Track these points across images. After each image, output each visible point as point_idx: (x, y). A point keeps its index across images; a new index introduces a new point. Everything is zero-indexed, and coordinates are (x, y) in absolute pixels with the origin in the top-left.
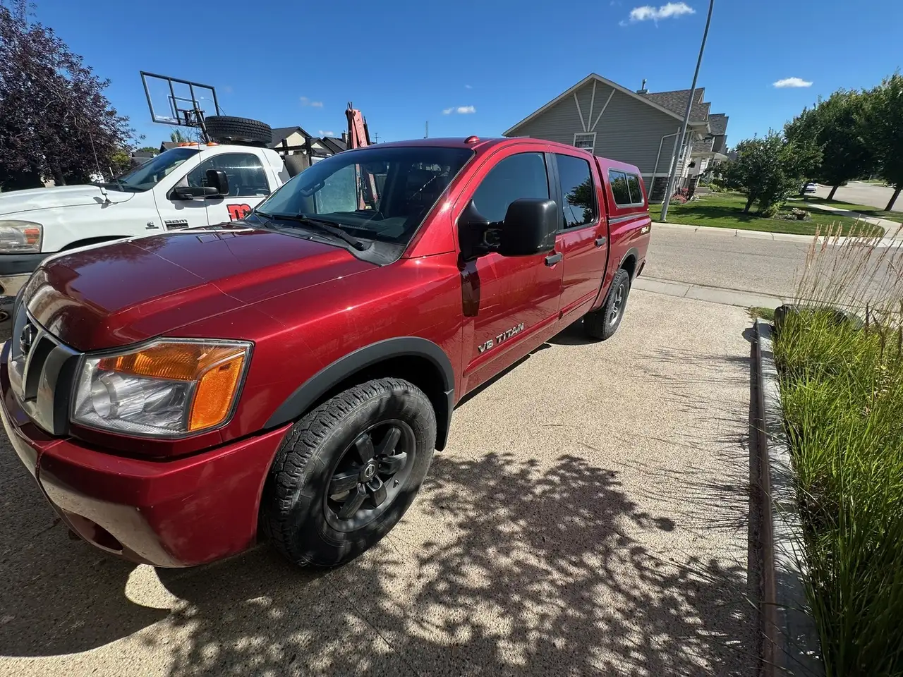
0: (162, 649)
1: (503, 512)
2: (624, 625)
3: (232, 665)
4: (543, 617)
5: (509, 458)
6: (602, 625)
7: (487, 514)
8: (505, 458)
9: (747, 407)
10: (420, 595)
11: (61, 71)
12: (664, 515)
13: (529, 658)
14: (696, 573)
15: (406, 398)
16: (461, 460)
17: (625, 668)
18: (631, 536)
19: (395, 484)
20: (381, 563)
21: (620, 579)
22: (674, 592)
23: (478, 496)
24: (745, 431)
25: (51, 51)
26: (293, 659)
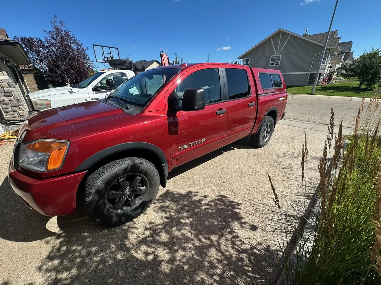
0: (50, 245)
1: (185, 214)
2: (216, 265)
3: (69, 254)
4: (184, 256)
5: (196, 194)
6: (207, 264)
7: (178, 214)
8: (194, 194)
9: (319, 181)
10: (140, 241)
11: (73, 46)
12: (254, 224)
13: (171, 271)
14: (258, 250)
15: (141, 165)
16: (177, 193)
17: (208, 281)
18: (236, 231)
19: (141, 199)
20: (131, 228)
21: (222, 247)
22: (244, 256)
23: (178, 207)
24: (312, 192)
25: (70, 39)
26: (88, 256)
